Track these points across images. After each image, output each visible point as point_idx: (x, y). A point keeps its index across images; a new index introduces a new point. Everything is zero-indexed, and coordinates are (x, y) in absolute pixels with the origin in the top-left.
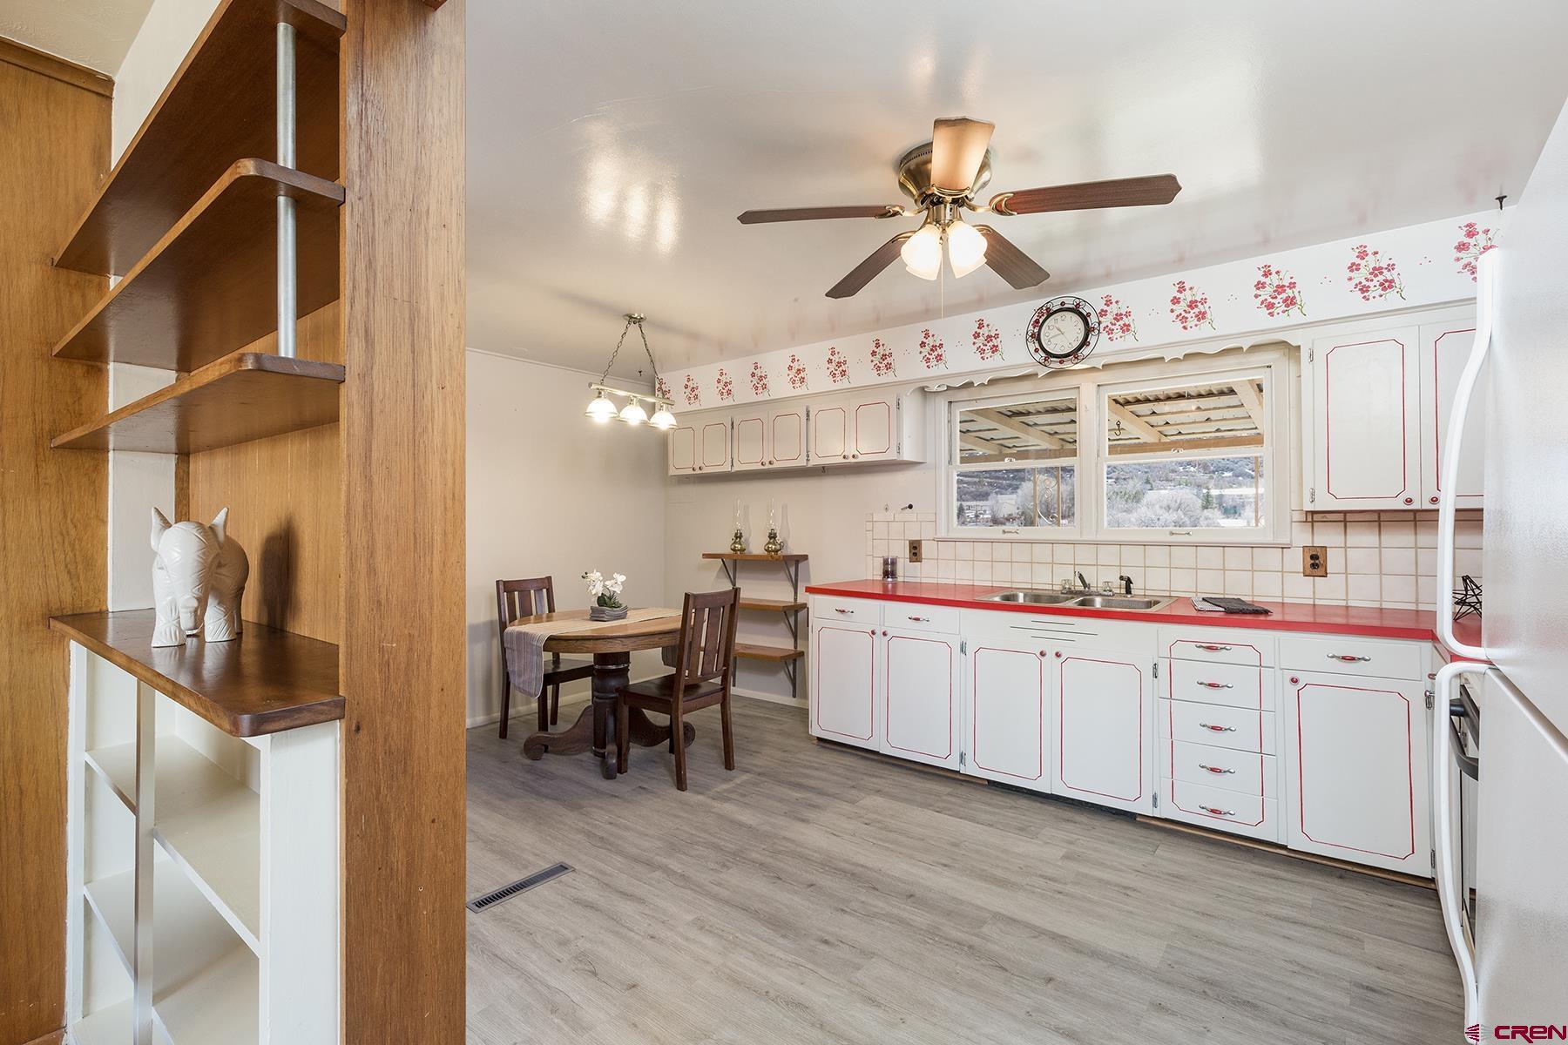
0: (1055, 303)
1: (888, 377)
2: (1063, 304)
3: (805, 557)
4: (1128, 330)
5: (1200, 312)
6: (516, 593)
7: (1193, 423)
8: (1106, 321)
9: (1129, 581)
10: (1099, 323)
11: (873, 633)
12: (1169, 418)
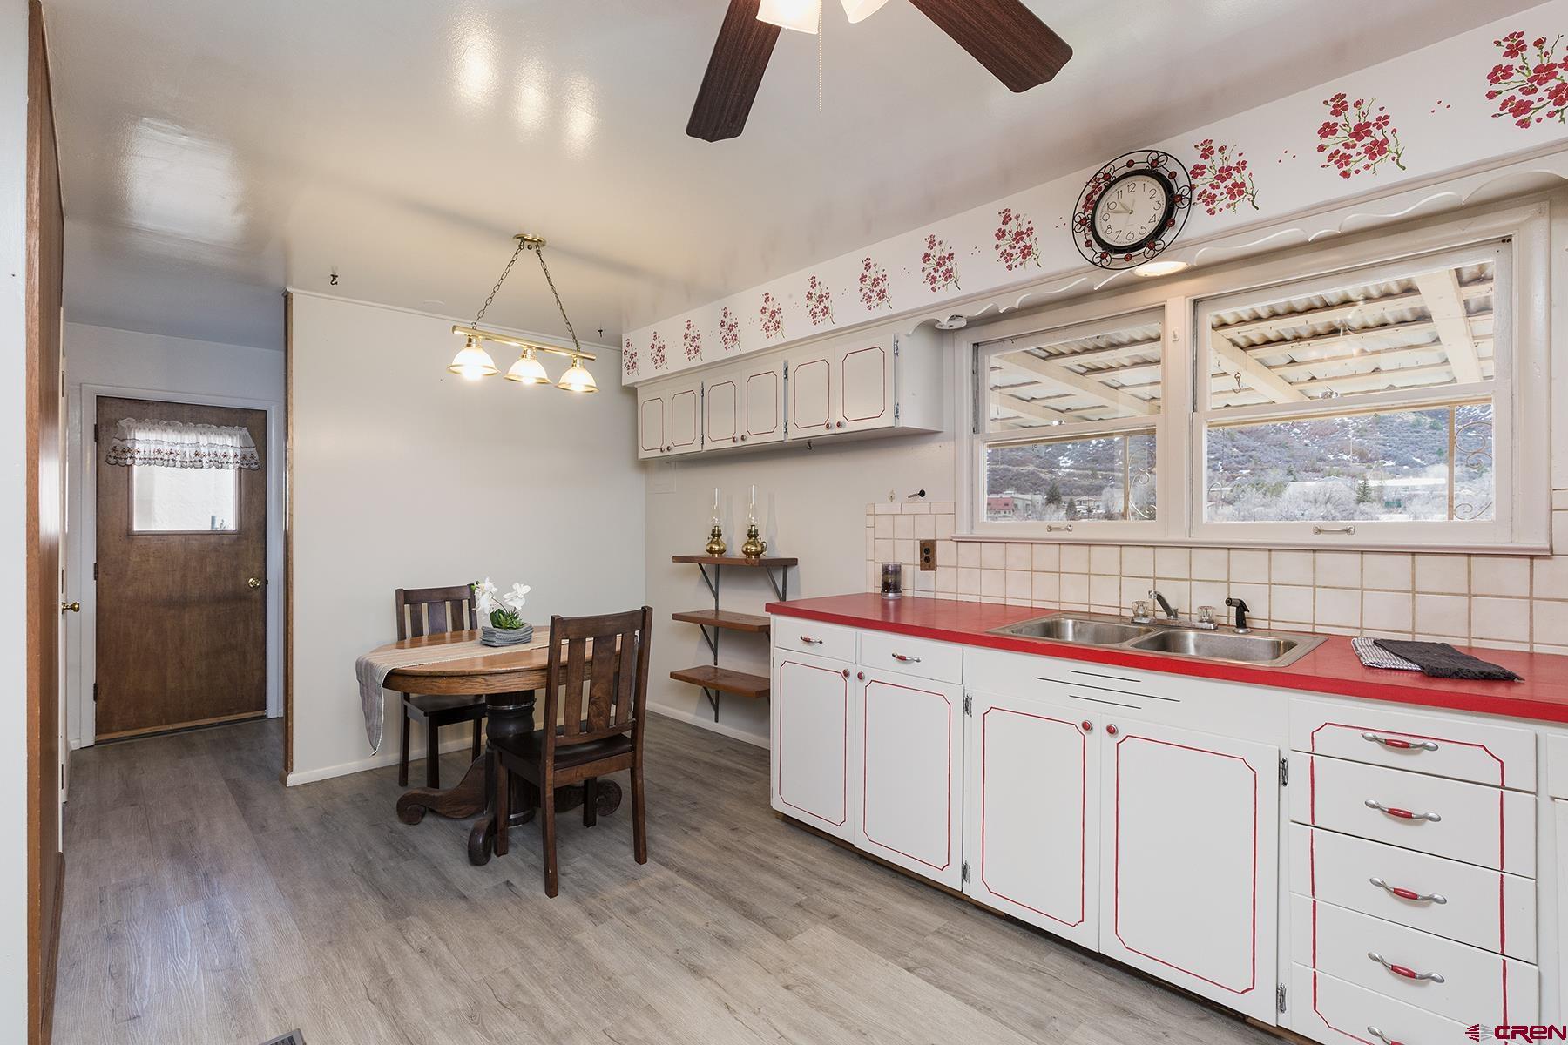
0: (1117, 164)
1: (881, 310)
2: (1130, 164)
3: (794, 562)
4: (1240, 193)
5: (1375, 143)
6: (425, 606)
7: (1352, 376)
8: (1202, 184)
9: (1242, 607)
10: (1192, 188)
11: (846, 674)
12: (1315, 369)
